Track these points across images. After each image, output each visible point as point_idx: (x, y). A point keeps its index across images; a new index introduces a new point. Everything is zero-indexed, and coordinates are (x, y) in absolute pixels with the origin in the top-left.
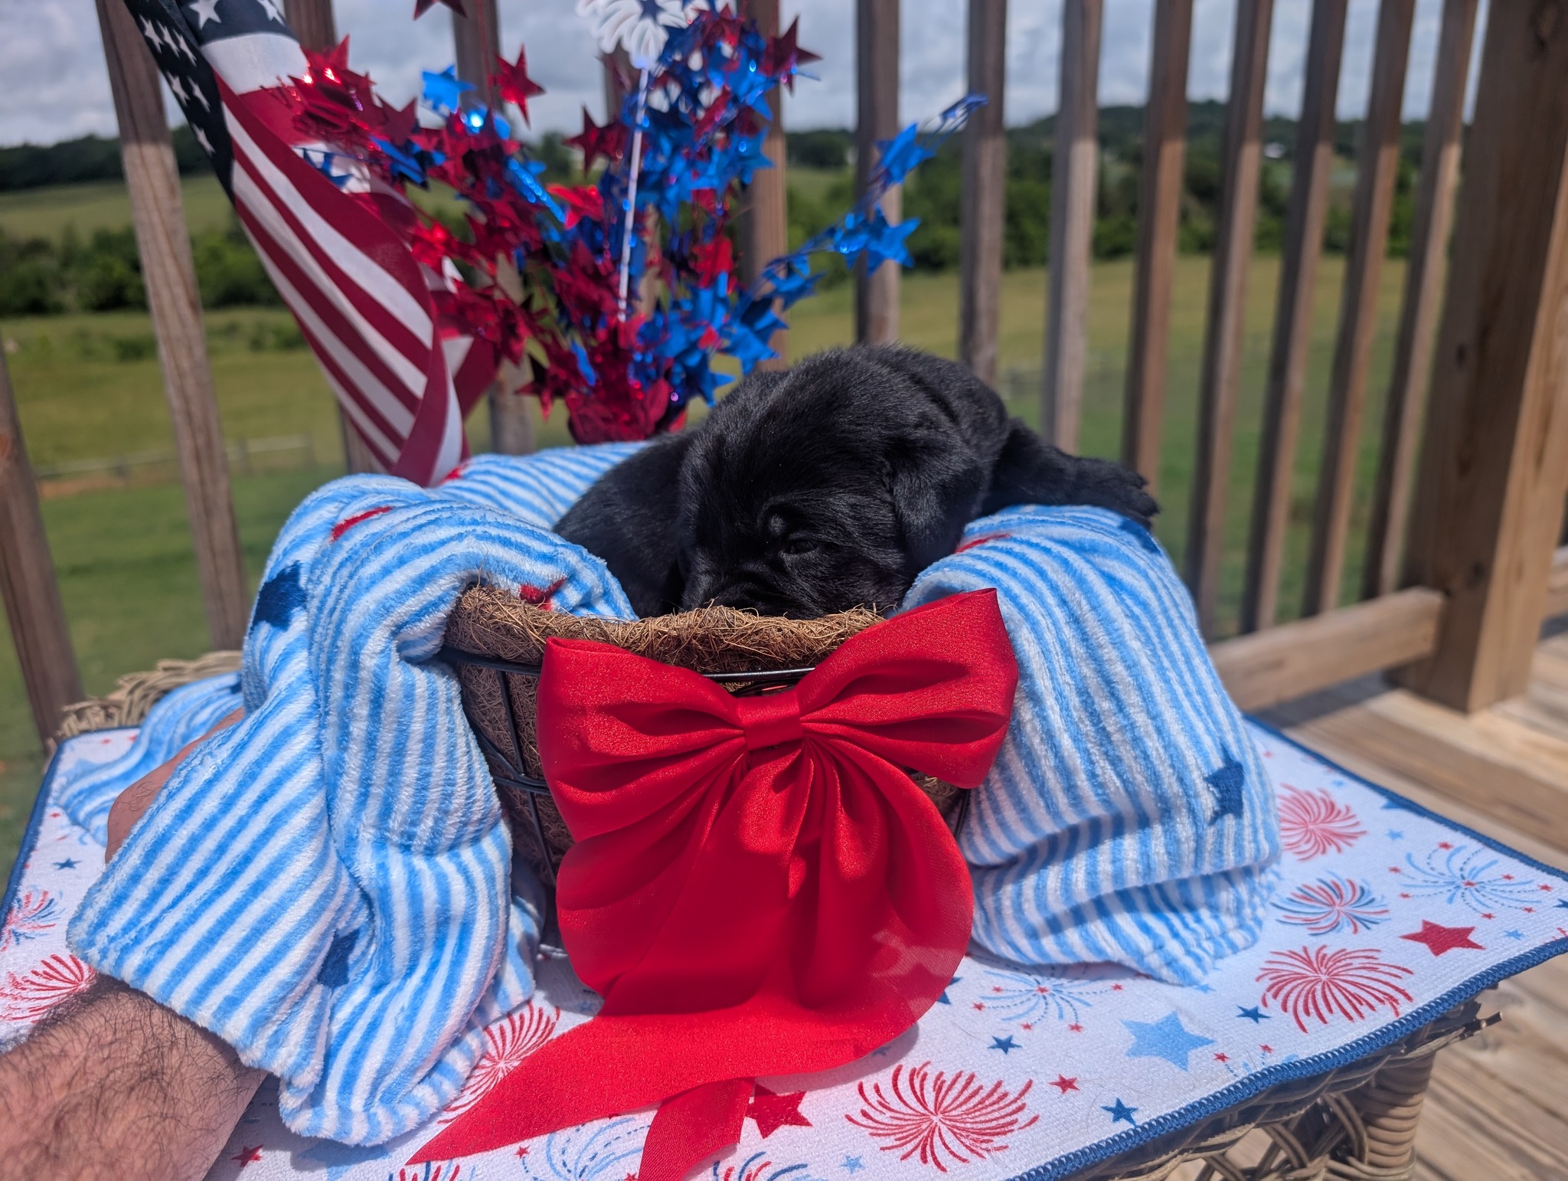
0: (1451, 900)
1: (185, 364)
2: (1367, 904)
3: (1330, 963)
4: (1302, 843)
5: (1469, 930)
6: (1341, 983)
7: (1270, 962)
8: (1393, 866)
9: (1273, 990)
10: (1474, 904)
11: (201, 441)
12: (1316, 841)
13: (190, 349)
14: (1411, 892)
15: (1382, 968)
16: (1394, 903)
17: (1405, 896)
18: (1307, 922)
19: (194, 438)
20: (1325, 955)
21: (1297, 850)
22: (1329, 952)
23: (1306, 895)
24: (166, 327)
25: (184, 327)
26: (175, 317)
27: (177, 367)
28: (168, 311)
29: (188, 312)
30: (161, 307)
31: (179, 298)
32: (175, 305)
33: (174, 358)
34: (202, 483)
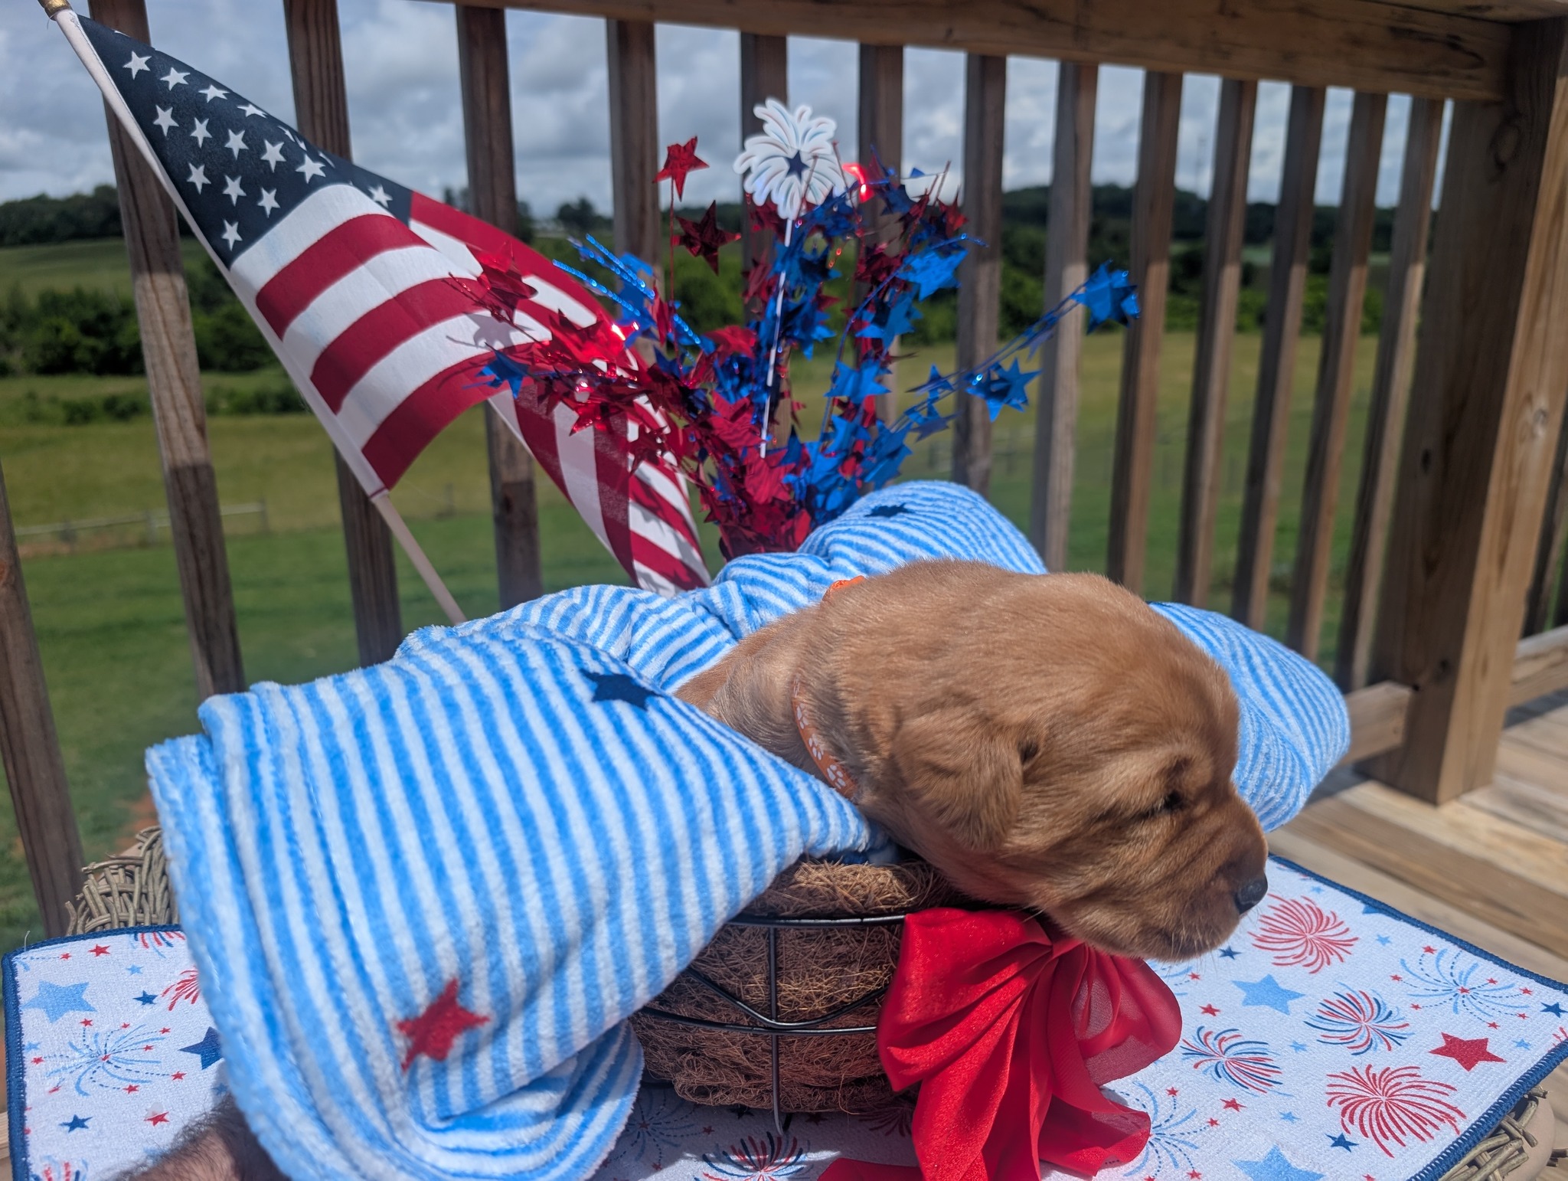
0: (1456, 1010)
2: (1387, 1018)
3: (1383, 1084)
4: (1307, 954)
5: (1485, 1042)
6: (1400, 1104)
7: (1331, 1085)
8: (1394, 974)
9: (1347, 1115)
10: (1477, 1013)
11: (205, 564)
12: (1318, 951)
14: (1419, 1002)
15: (1429, 1086)
16: (1411, 1016)
17: (1416, 1007)
18: (1345, 1041)
19: (197, 560)
20: (1374, 1075)
21: (1305, 963)
22: (1376, 1070)
23: (1330, 1011)
24: (171, 449)
25: (189, 449)
26: (181, 441)
27: (181, 490)
28: (175, 434)
29: (193, 434)
30: (167, 430)
31: (186, 421)
32: (181, 427)
33: (179, 481)
34: (204, 604)
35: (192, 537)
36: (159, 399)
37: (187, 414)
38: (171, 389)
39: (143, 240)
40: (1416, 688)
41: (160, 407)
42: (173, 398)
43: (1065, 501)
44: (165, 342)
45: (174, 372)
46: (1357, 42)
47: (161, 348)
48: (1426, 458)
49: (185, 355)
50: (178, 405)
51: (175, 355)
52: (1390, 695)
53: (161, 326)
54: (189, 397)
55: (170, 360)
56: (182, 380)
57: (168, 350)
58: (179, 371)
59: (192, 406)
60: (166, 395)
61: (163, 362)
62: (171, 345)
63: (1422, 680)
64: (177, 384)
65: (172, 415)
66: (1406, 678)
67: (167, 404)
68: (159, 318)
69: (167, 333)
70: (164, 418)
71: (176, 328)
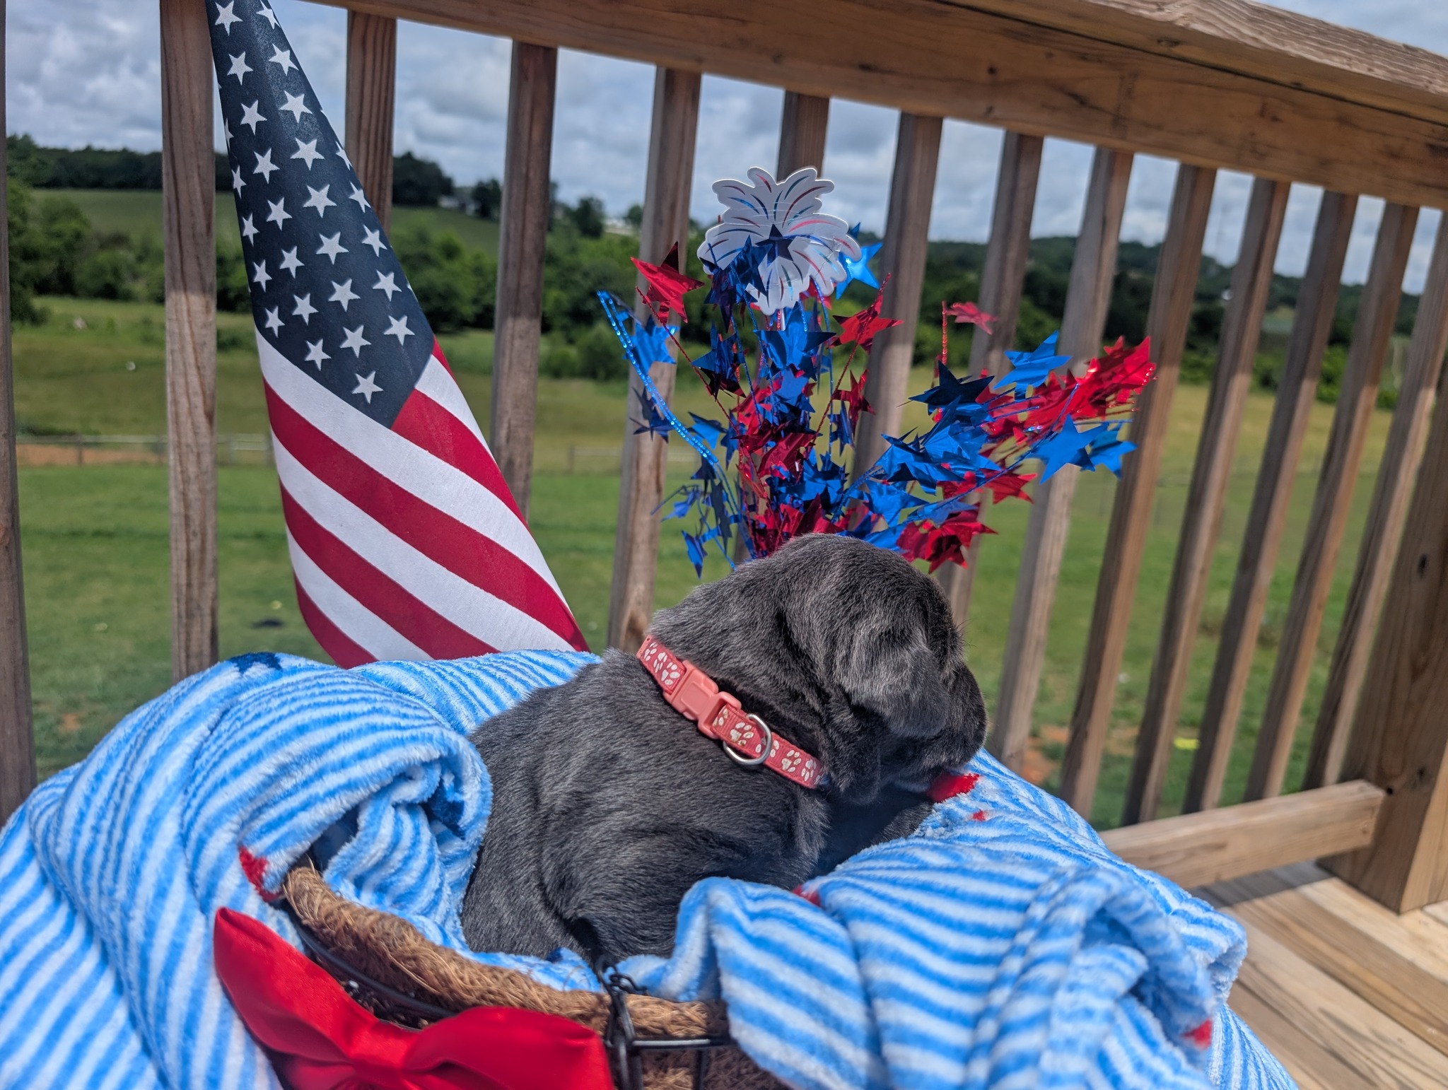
1: (192, 470)
11: (195, 545)
13: (198, 455)
19: (188, 541)
24: (178, 434)
25: (196, 434)
26: (189, 425)
27: (182, 472)
28: (183, 418)
29: (202, 420)
30: (177, 415)
31: (196, 407)
32: (191, 413)
33: (181, 464)
34: (189, 585)
35: (187, 518)
36: (173, 384)
37: (198, 401)
38: (186, 375)
39: (179, 233)
40: (1390, 791)
41: (174, 391)
42: (187, 383)
43: (1054, 570)
44: (187, 331)
45: (191, 359)
46: (1394, 155)
47: (181, 336)
48: (1423, 563)
49: (204, 344)
50: (191, 391)
51: (194, 343)
52: (1363, 793)
53: (185, 314)
54: (202, 384)
55: (189, 349)
56: (198, 368)
57: (188, 339)
58: (196, 359)
59: (204, 393)
60: (181, 381)
61: (182, 349)
62: (192, 335)
63: (1396, 785)
64: (193, 371)
65: (183, 401)
66: (1381, 780)
67: (180, 390)
68: (185, 308)
69: (190, 322)
70: (175, 402)
71: (200, 318)
